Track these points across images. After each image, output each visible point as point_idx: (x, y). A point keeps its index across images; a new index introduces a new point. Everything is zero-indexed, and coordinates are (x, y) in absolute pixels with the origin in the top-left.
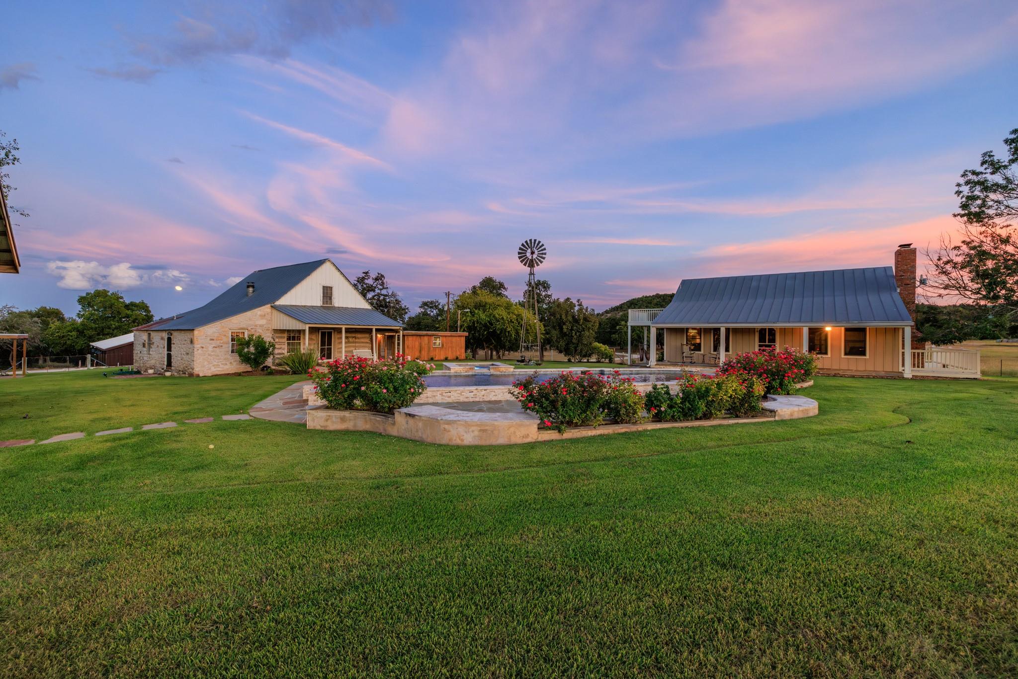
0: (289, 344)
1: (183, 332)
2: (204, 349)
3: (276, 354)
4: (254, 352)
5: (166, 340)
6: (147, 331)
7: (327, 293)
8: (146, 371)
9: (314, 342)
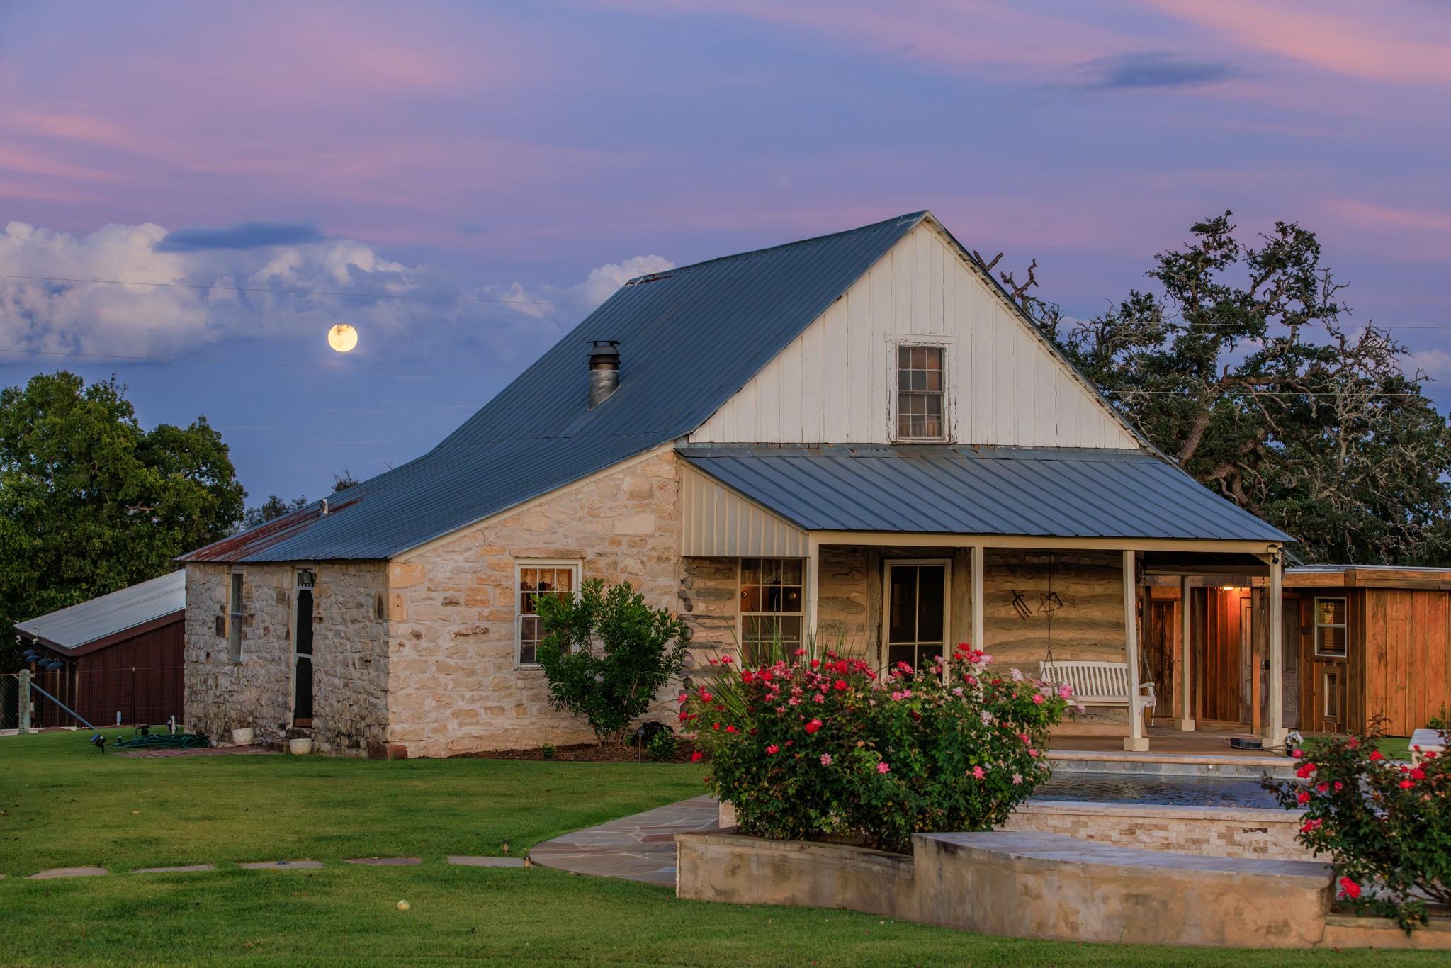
0: (749, 625)
1: (351, 570)
2: (423, 643)
3: (695, 673)
4: (603, 657)
5: (295, 602)
6: (230, 564)
7: (919, 378)
8: (226, 734)
9: (862, 618)
